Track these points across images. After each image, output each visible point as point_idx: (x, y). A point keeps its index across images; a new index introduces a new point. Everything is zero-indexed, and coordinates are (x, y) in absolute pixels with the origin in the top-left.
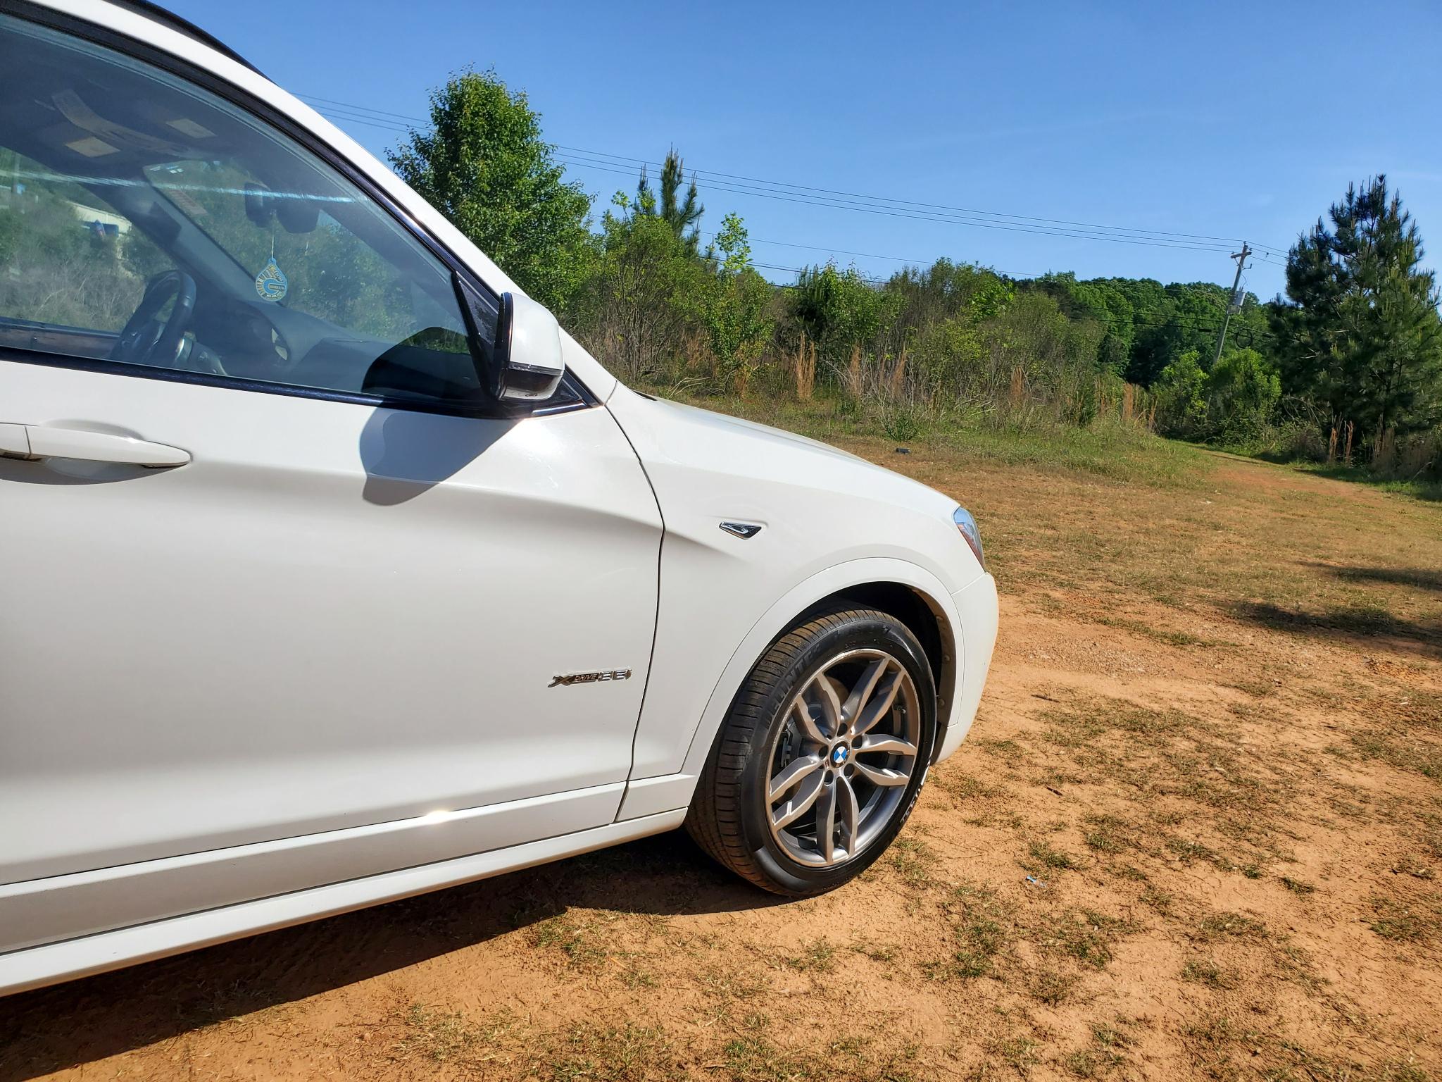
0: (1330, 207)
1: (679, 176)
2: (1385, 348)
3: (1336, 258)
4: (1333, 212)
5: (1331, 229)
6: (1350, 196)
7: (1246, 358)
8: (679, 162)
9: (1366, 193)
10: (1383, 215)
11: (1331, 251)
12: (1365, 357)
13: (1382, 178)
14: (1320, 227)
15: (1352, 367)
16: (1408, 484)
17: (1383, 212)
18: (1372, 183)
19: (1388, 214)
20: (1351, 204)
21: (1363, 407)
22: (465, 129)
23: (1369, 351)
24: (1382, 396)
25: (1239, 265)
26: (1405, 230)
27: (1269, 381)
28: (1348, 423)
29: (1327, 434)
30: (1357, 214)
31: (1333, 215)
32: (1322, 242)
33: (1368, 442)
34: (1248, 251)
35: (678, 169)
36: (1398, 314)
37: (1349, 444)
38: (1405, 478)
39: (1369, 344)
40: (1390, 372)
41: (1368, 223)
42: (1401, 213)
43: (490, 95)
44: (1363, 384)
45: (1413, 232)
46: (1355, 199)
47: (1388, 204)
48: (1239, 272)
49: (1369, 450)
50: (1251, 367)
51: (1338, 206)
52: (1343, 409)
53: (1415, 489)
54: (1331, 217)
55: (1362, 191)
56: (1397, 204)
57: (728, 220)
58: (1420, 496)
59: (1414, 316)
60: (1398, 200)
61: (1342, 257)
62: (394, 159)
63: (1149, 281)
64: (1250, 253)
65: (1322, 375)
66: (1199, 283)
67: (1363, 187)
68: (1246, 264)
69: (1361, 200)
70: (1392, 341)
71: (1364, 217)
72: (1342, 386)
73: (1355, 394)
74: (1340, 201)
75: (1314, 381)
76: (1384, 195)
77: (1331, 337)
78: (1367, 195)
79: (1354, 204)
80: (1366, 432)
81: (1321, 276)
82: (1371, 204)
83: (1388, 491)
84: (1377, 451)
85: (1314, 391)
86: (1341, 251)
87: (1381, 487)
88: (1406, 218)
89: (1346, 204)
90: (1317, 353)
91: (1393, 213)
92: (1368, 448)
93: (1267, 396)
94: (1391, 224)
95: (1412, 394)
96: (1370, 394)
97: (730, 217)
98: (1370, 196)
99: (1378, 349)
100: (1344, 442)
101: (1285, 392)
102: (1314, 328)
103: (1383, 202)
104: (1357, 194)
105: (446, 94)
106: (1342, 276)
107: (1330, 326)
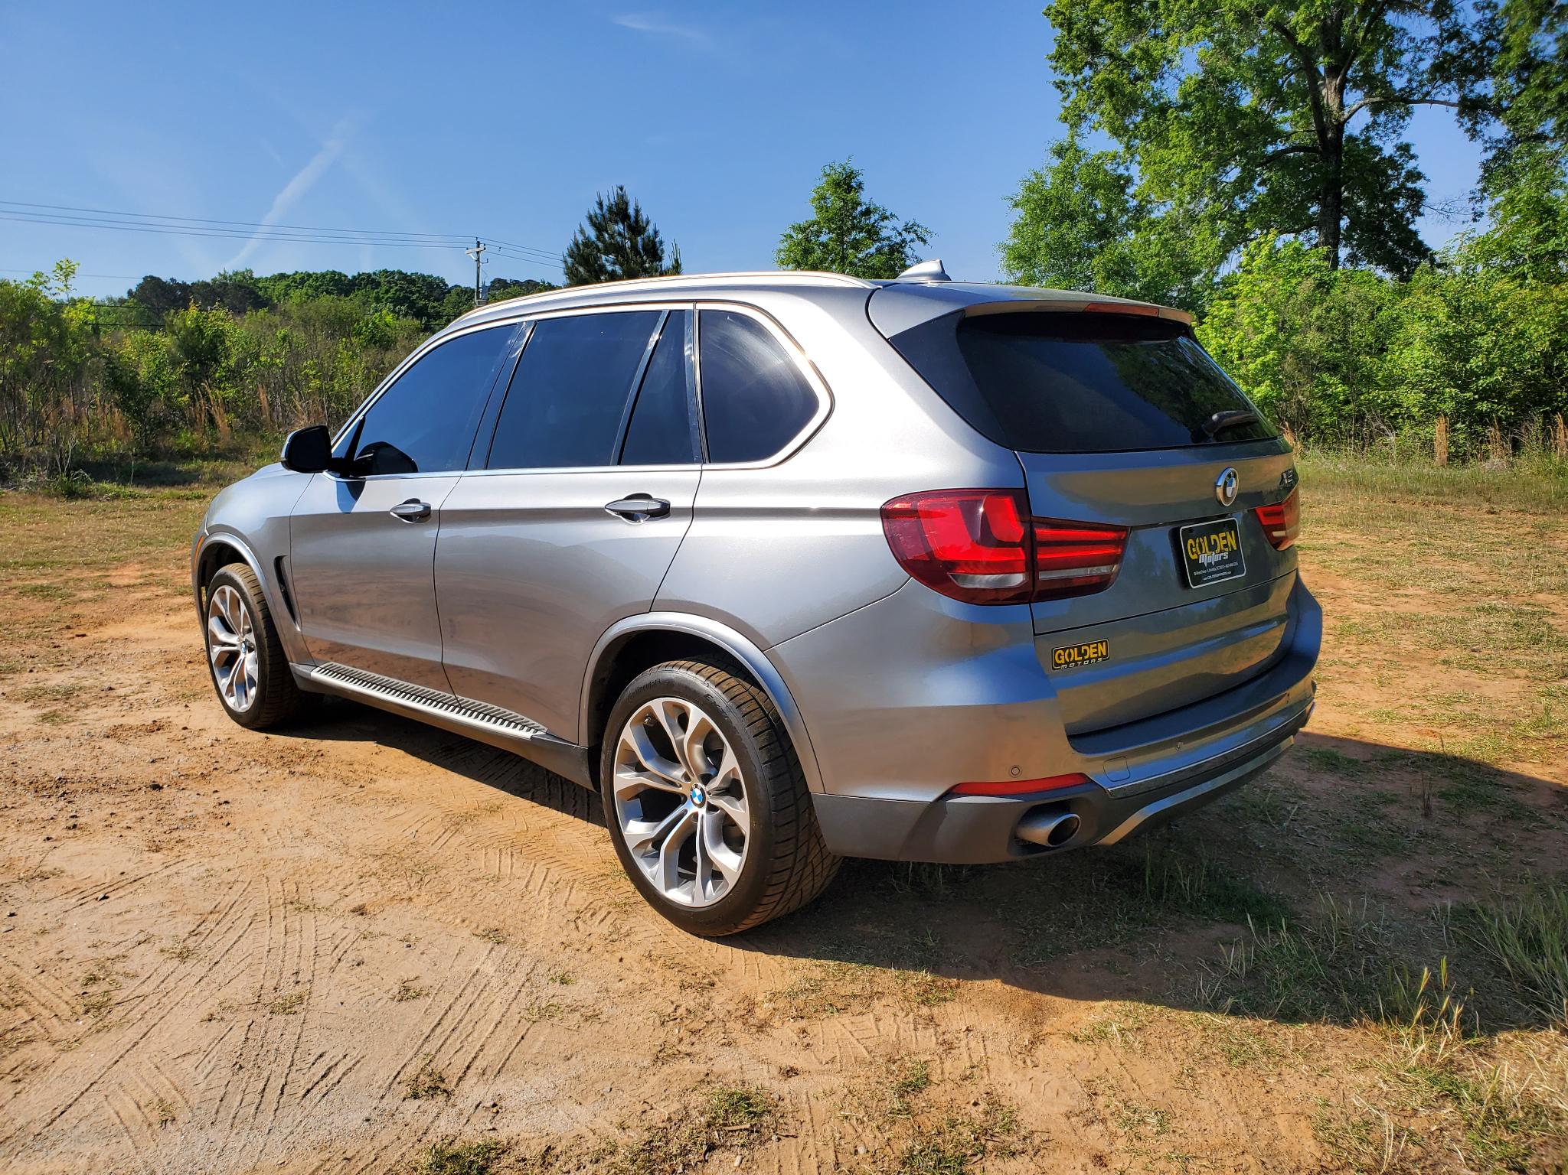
0: (586, 214)
4: (590, 218)
5: (592, 233)
6: (600, 204)
9: (612, 201)
10: (629, 220)
13: (621, 189)
14: (582, 232)
17: (628, 217)
18: (614, 191)
19: (633, 220)
20: (602, 210)
26: (650, 230)
30: (609, 219)
31: (591, 221)
32: (588, 245)
41: (619, 227)
42: (644, 219)
45: (656, 232)
46: (605, 208)
47: (631, 211)
51: (592, 213)
54: (588, 223)
55: (609, 200)
56: (637, 211)
60: (637, 207)
61: (605, 258)
67: (610, 198)
69: (610, 208)
71: (616, 222)
74: (594, 208)
76: (626, 203)
78: (614, 203)
79: (604, 210)
82: (620, 211)
88: (648, 223)
89: (598, 211)
91: (637, 221)
94: (636, 227)
98: (617, 204)
103: (627, 210)
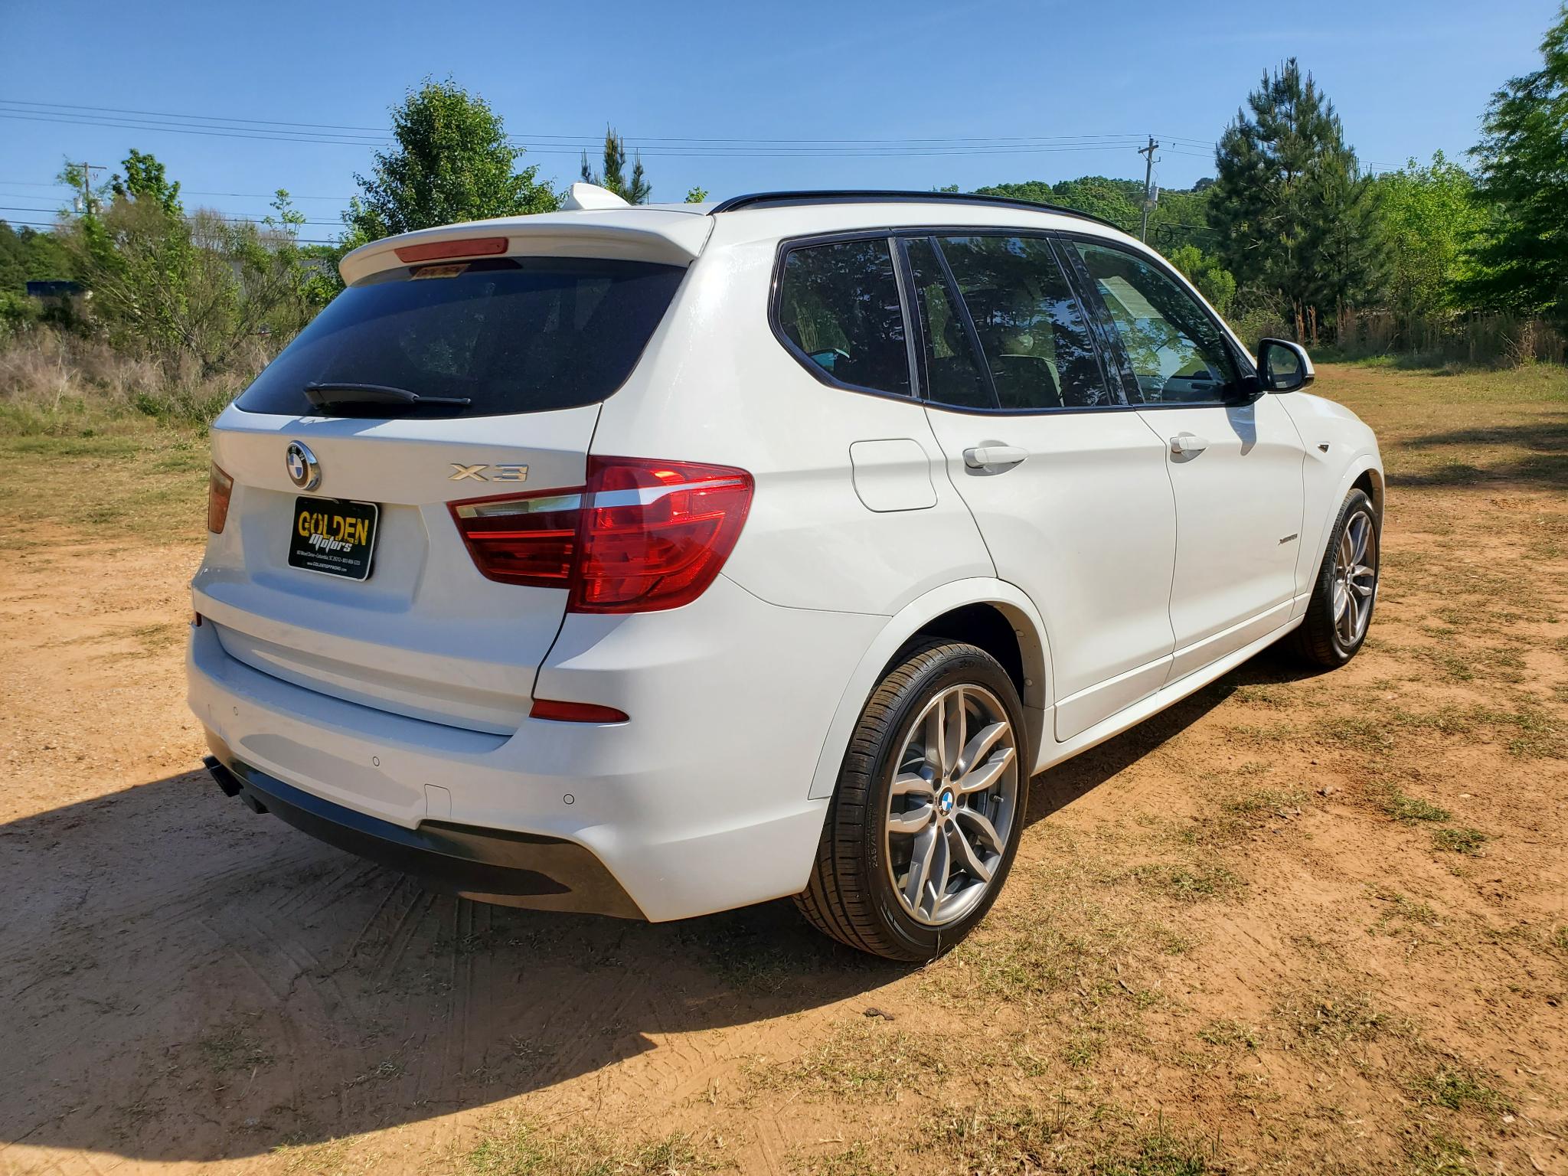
0: (1248, 96)
1: (622, 155)
2: (1329, 231)
3: (1262, 145)
4: (1252, 100)
5: (1252, 118)
6: (1266, 82)
7: (1188, 256)
8: (619, 142)
9: (1280, 77)
10: (1299, 97)
11: (1256, 140)
12: (1314, 242)
13: (1293, 62)
14: (1241, 117)
15: (1303, 254)
16: (1383, 357)
17: (1299, 95)
18: (1284, 66)
19: (1303, 97)
20: (1267, 90)
21: (1318, 290)
22: (441, 143)
23: (1317, 237)
24: (1336, 277)
25: (1148, 160)
26: (1323, 108)
27: (1222, 277)
28: (1310, 308)
29: (1291, 320)
30: (1275, 100)
31: (1252, 104)
32: (1246, 131)
33: (1330, 323)
34: (1154, 144)
35: (619, 149)
36: (1338, 196)
37: (1314, 328)
38: (1377, 353)
39: (1317, 229)
40: (1339, 253)
41: (1286, 107)
42: (1316, 95)
43: (454, 105)
44: (1317, 268)
45: (1330, 110)
46: (1271, 86)
47: (1302, 86)
48: (1149, 166)
49: (1332, 330)
50: (1195, 264)
51: (1255, 94)
52: (1301, 294)
53: (1390, 360)
54: (1249, 106)
55: (1276, 76)
56: (1310, 86)
57: (693, 195)
58: (1401, 366)
59: (1352, 196)
60: (1311, 81)
61: (1265, 144)
62: (364, 183)
63: (1035, 184)
64: (1157, 146)
65: (1269, 263)
66: (1086, 178)
67: (1277, 73)
68: (1154, 158)
69: (1276, 85)
70: (1337, 223)
71: (1282, 102)
72: (1297, 273)
73: (1311, 279)
74: (1257, 89)
75: (1262, 270)
76: (1297, 78)
77: (1270, 224)
78: (1281, 80)
79: (1270, 90)
80: (1326, 313)
81: (1253, 166)
82: (1286, 88)
83: (1370, 366)
84: (1340, 330)
85: (1263, 280)
86: (1266, 138)
87: (1361, 364)
88: (1321, 98)
89: (1262, 91)
90: (1260, 242)
91: (1309, 97)
92: (1331, 328)
93: (1222, 291)
94: (1308, 106)
95: (1362, 272)
96: (1325, 276)
97: (695, 193)
98: (1285, 80)
99: (1325, 232)
100: (1309, 326)
101: (1239, 285)
102: (1251, 217)
103: (1298, 85)
104: (1272, 81)
105: (406, 110)
106: (1270, 164)
107: (1265, 214)
